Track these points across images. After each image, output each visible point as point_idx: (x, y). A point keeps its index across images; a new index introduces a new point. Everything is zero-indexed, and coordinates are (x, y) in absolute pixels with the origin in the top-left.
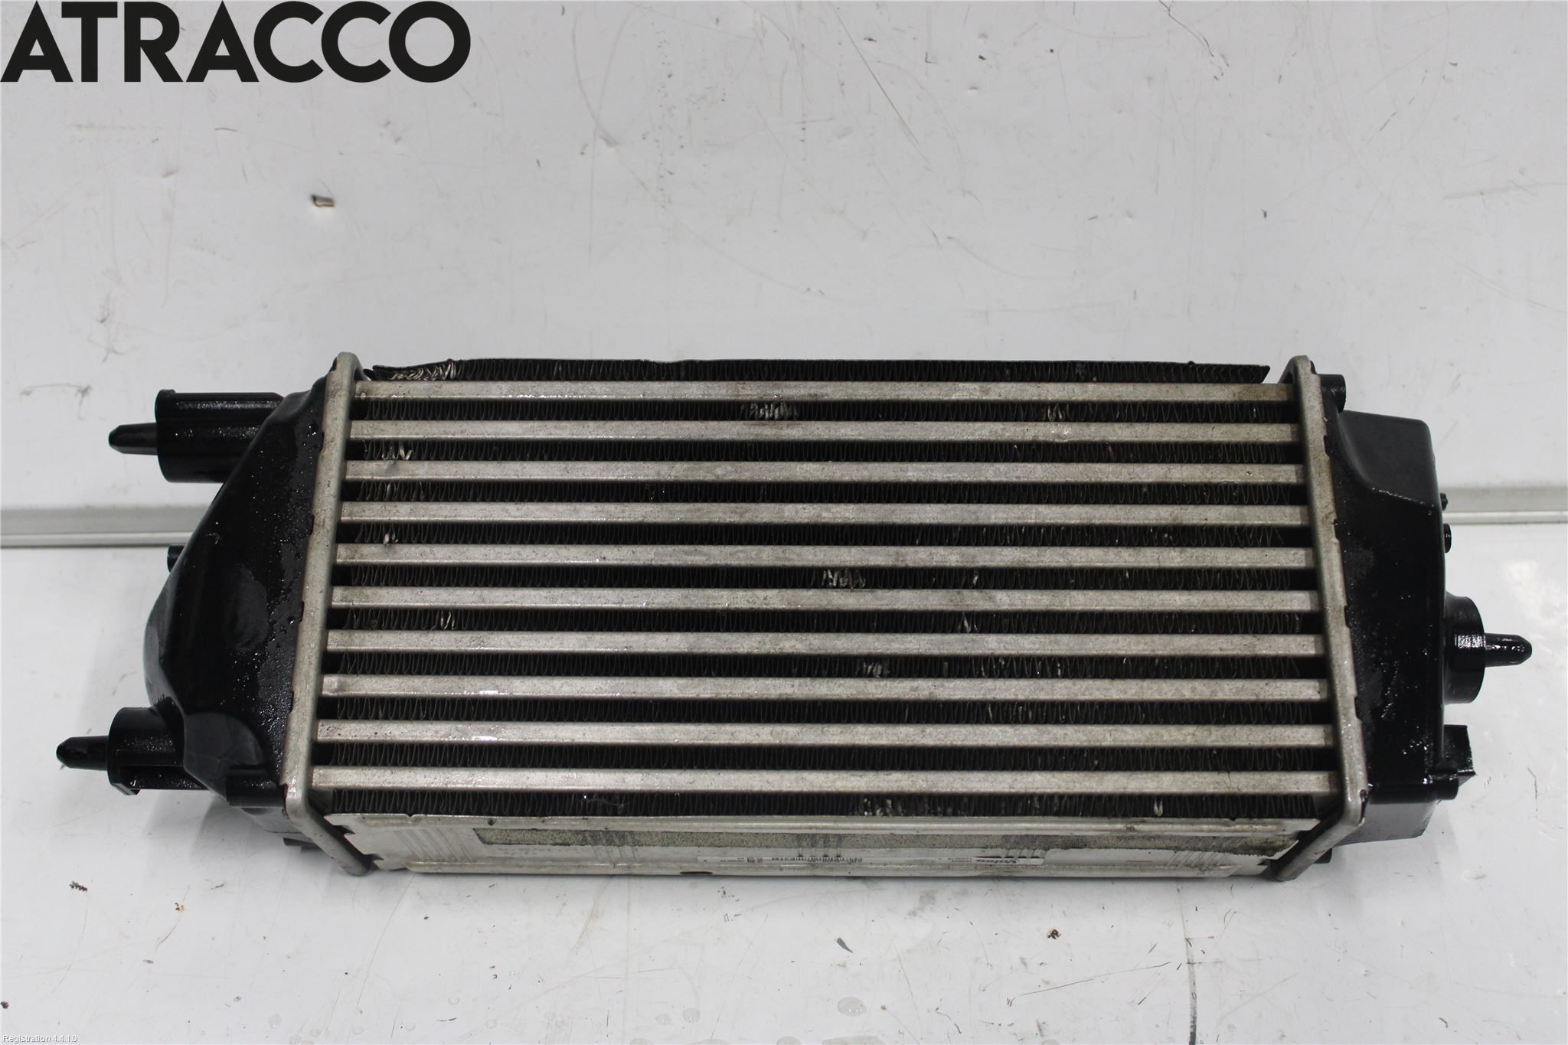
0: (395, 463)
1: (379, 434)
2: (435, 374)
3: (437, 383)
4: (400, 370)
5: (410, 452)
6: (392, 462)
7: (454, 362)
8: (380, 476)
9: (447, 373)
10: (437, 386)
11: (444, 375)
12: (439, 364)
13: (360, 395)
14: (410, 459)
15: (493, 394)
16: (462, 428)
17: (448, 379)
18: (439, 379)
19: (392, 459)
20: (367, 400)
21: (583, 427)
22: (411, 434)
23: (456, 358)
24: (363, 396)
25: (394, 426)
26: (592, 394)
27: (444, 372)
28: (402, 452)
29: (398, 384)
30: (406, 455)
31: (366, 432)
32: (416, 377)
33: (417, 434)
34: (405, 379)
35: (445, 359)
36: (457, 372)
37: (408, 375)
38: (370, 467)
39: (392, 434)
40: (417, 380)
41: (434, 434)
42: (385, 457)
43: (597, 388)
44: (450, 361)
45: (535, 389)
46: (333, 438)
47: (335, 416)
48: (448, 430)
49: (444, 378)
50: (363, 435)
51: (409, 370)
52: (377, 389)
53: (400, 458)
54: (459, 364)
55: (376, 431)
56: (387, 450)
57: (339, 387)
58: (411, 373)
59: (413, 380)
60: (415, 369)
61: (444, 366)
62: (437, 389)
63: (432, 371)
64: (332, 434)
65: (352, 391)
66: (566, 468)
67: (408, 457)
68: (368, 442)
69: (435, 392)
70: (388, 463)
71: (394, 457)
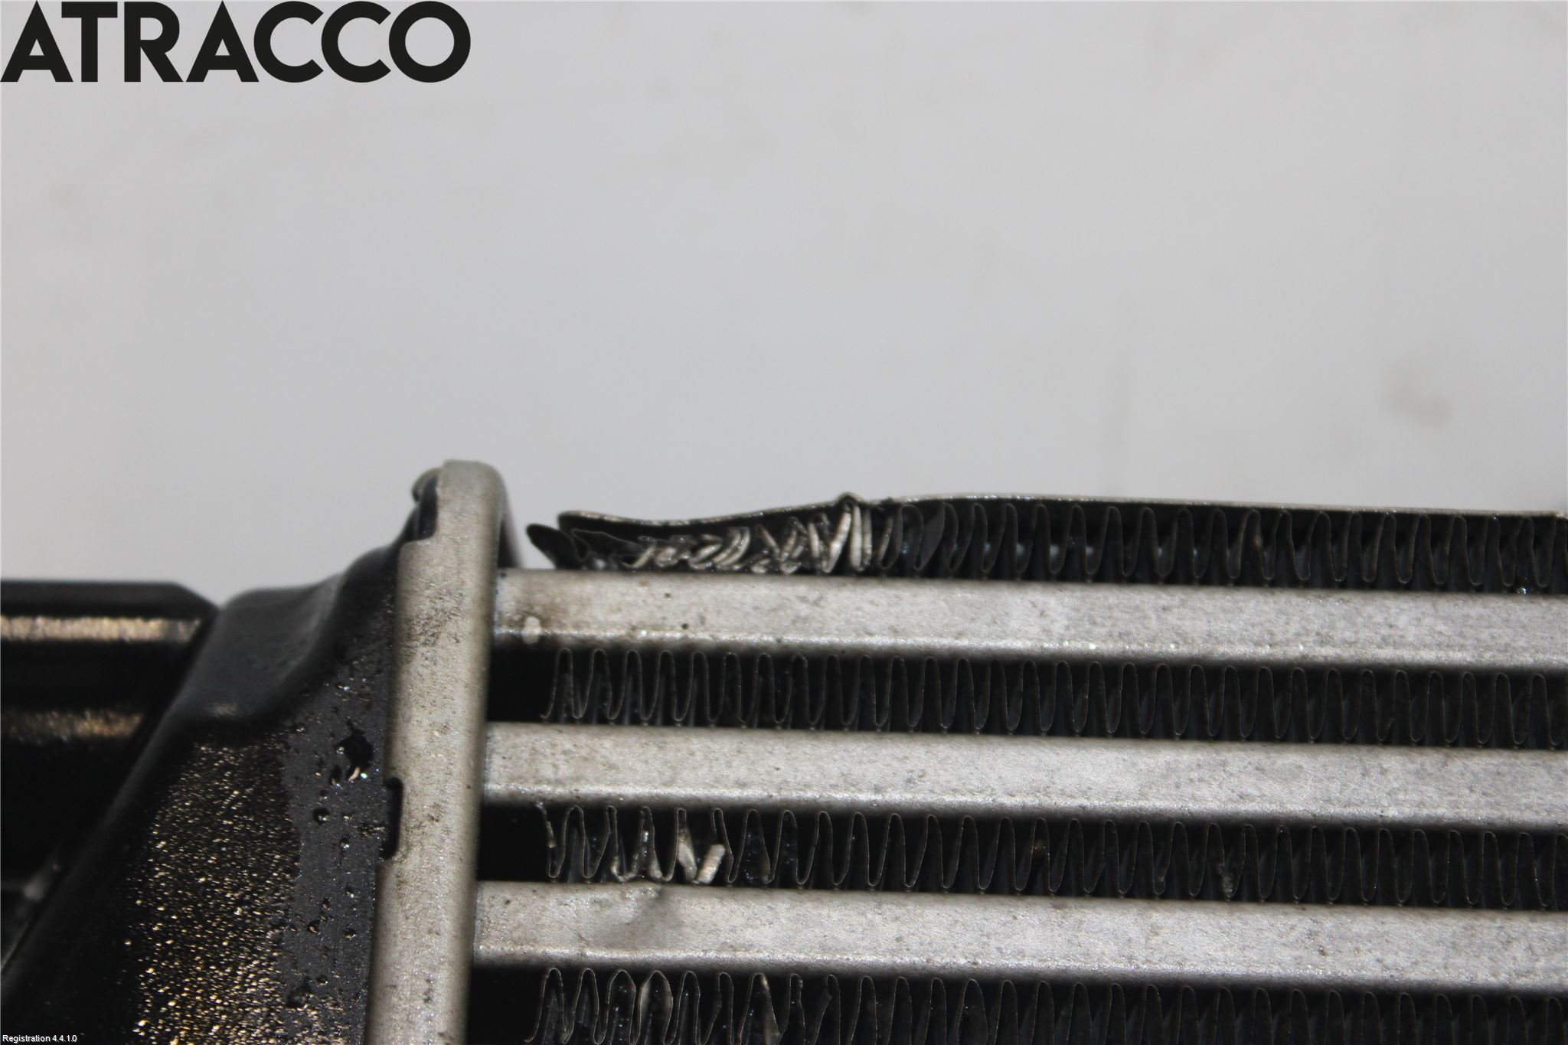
0: (660, 893)
1: (598, 781)
2: (792, 548)
3: (803, 588)
4: (664, 533)
5: (718, 852)
6: (651, 889)
7: (864, 507)
8: (610, 946)
9: (836, 547)
10: (803, 599)
11: (826, 554)
12: (807, 515)
13: (521, 623)
14: (718, 881)
15: (1015, 635)
16: (909, 765)
17: (843, 569)
18: (808, 569)
19: (649, 879)
20: (547, 647)
21: (1365, 774)
22: (717, 782)
23: (872, 493)
24: (533, 630)
25: (654, 750)
26: (1385, 641)
27: (826, 538)
28: (685, 852)
29: (661, 586)
30: (700, 866)
31: (548, 772)
32: (723, 559)
33: (743, 785)
34: (680, 569)
35: (827, 496)
36: (876, 546)
37: (694, 551)
38: (570, 911)
39: (650, 782)
40: (727, 572)
41: (807, 786)
42: (621, 872)
43: (1402, 621)
44: (847, 503)
45: (1172, 618)
46: (436, 806)
47: (439, 717)
48: (857, 771)
49: (827, 566)
50: (539, 782)
51: (697, 532)
52: (584, 603)
53: (681, 878)
54: (881, 515)
55: (589, 773)
56: (630, 846)
57: (450, 604)
58: (705, 544)
59: (714, 571)
60: (722, 529)
61: (825, 521)
62: (804, 609)
63: (781, 542)
64: (431, 790)
65: (489, 616)
66: (1311, 934)
67: (709, 871)
68: (558, 809)
69: (799, 621)
70: (635, 893)
71: (657, 873)
